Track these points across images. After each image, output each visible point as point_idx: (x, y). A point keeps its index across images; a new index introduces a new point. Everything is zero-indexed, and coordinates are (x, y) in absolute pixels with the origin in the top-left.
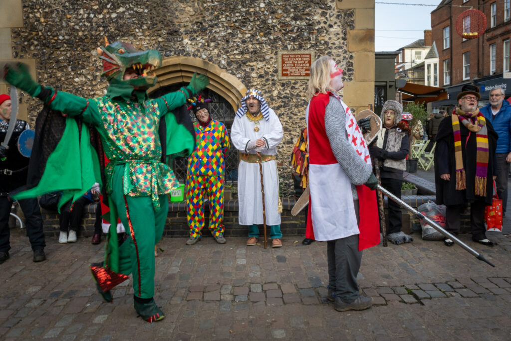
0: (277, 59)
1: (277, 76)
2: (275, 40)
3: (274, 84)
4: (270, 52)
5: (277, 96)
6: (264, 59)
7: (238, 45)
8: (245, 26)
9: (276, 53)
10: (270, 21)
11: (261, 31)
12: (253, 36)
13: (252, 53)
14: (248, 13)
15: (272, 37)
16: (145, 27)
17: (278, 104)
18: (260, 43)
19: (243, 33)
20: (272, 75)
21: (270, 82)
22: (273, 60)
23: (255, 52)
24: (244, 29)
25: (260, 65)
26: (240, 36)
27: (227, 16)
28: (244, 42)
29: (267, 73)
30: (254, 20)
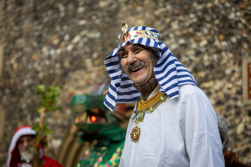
0: (241, 72)
1: (242, 99)
2: (239, 43)
3: (238, 114)
4: (232, 62)
5: (243, 133)
6: (224, 76)
7: (191, 61)
8: (199, 31)
9: (240, 64)
10: (232, 16)
11: (220, 33)
12: (211, 43)
13: (207, 68)
14: (205, 11)
15: (234, 40)
16: (95, 55)
17: (245, 147)
18: (219, 52)
19: (198, 41)
20: (236, 99)
21: (233, 111)
22: (236, 75)
23: (211, 67)
24: (199, 34)
25: (219, 84)
26: (194, 45)
27: (180, 21)
28: (198, 53)
29: (227, 97)
30: (212, 20)
